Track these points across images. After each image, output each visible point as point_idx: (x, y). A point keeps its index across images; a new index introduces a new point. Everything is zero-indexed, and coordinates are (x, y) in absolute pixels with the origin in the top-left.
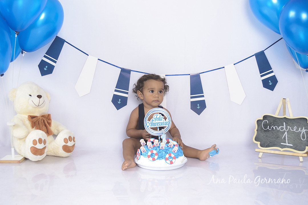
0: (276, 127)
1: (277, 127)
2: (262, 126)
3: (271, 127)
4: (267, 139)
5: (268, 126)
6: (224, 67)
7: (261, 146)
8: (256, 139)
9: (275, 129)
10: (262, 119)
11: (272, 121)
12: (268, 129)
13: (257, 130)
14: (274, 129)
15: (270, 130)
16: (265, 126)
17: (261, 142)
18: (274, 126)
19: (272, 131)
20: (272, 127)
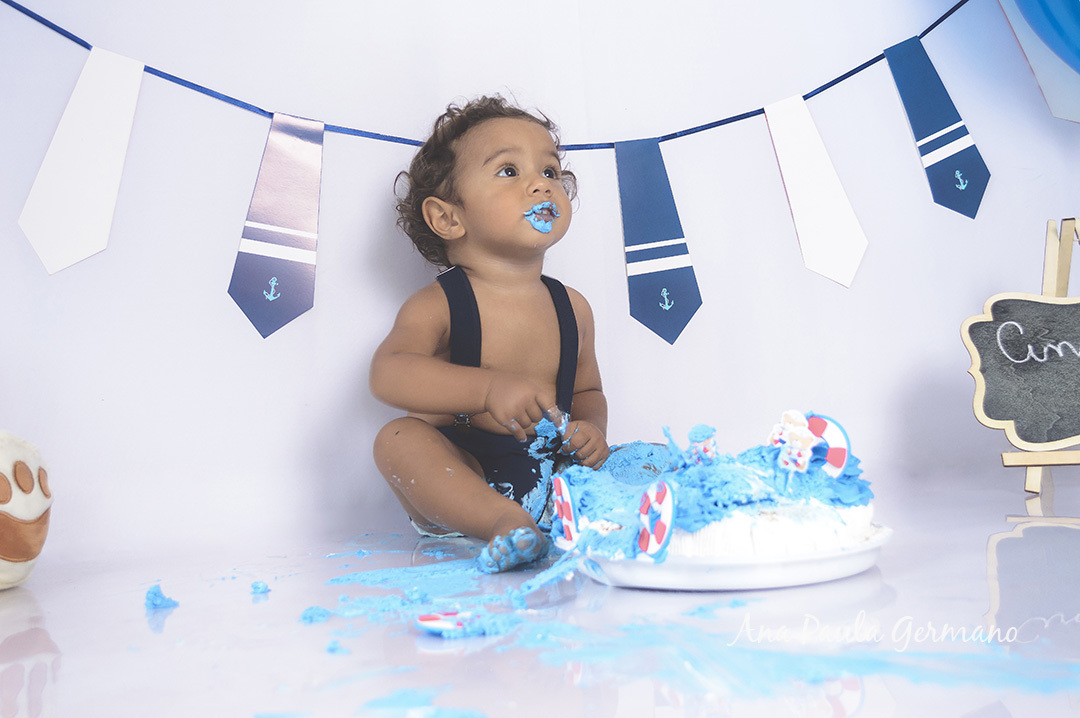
0: (1065, 347)
1: (1071, 346)
2: (1001, 348)
3: (1045, 350)
4: (1044, 405)
5: (1030, 347)
6: (762, 111)
7: (1026, 436)
8: (993, 409)
9: (1064, 353)
10: (991, 319)
11: (1038, 323)
12: (1032, 358)
13: (983, 370)
14: (1061, 355)
15: (1039, 360)
16: (1016, 345)
17: (1017, 422)
18: (1056, 344)
19: (1055, 365)
20: (1050, 348)
